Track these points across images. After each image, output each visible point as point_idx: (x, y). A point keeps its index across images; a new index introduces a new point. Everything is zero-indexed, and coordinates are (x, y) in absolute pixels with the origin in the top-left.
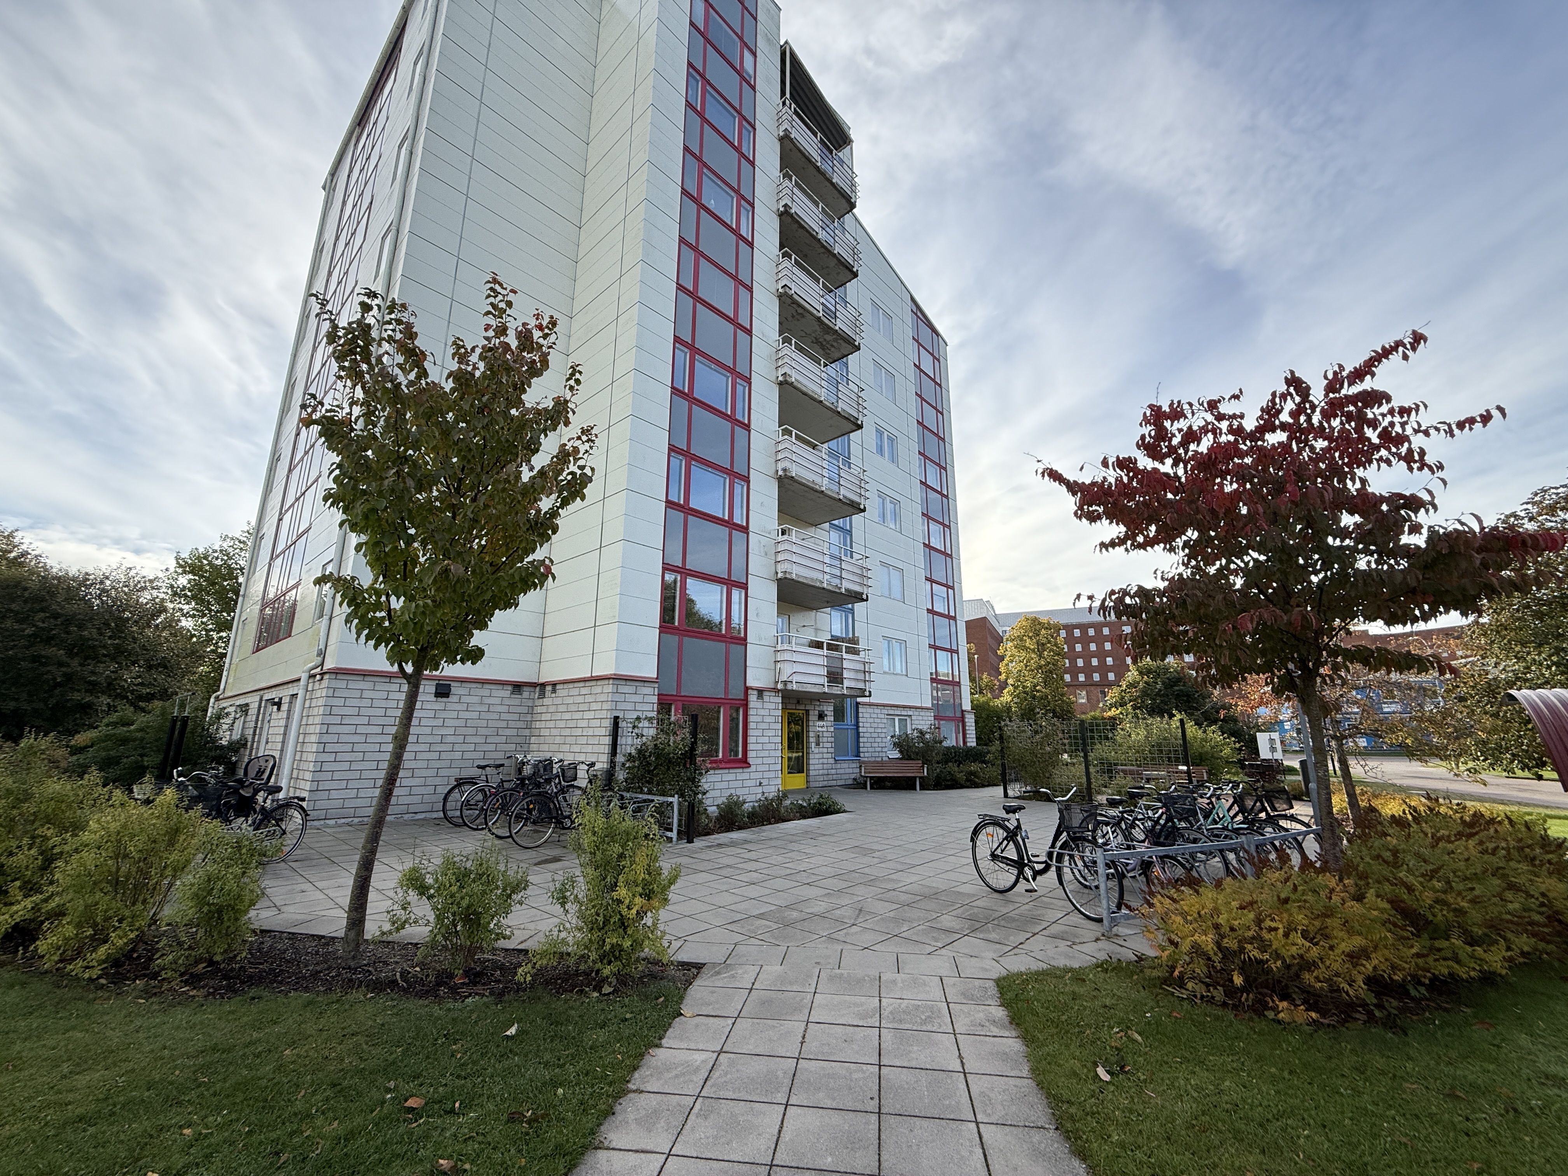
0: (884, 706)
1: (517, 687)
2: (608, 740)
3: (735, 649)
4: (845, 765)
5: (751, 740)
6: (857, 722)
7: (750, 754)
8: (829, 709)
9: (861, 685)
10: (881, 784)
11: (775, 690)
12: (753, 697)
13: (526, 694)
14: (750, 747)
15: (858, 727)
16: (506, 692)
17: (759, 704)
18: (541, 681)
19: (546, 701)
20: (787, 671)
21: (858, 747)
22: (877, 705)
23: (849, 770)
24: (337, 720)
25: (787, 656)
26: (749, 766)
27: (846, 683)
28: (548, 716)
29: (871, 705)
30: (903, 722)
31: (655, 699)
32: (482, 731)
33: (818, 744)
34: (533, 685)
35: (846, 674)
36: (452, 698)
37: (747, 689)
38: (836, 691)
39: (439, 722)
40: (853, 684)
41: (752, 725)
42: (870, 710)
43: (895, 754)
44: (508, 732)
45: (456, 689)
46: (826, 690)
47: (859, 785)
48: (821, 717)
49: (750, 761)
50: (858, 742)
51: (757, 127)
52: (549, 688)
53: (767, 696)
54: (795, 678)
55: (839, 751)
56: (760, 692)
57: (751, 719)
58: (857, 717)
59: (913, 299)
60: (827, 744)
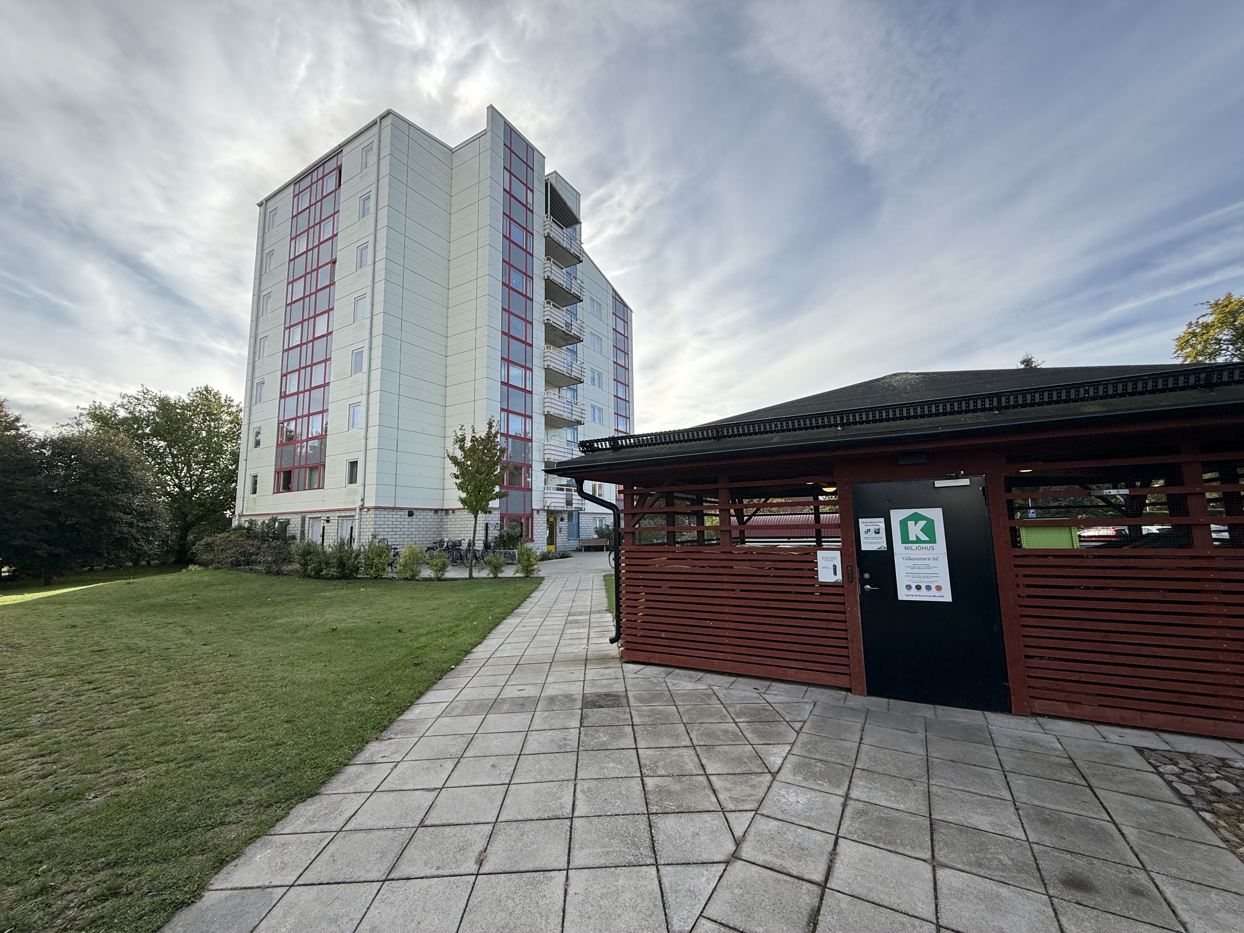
0: (592, 513)
1: (436, 511)
2: (484, 532)
3: (528, 493)
4: (573, 542)
5: (534, 531)
6: (579, 521)
7: (534, 536)
8: (565, 516)
9: (580, 506)
10: (588, 549)
11: (544, 510)
12: (535, 513)
13: (439, 514)
14: (534, 533)
15: (579, 524)
16: (432, 513)
17: (537, 516)
18: (445, 508)
19: (449, 517)
20: (549, 501)
21: (579, 533)
22: (588, 513)
23: (575, 544)
24: (378, 526)
25: (549, 495)
26: (533, 541)
27: (574, 505)
28: (452, 523)
29: (585, 513)
30: (601, 521)
31: (499, 516)
32: (425, 529)
33: (560, 532)
34: (442, 510)
35: (574, 502)
36: (414, 516)
37: (532, 510)
38: (569, 509)
39: (410, 526)
40: (577, 506)
41: (535, 525)
42: (585, 516)
43: (596, 536)
44: (434, 530)
45: (416, 513)
46: (565, 509)
47: (579, 550)
48: (562, 520)
49: (534, 539)
50: (579, 531)
51: (534, 234)
52: (450, 512)
53: (540, 513)
54: (553, 505)
55: (570, 535)
56: (538, 511)
57: (534, 522)
58: (579, 519)
59: (613, 289)
60: (565, 532)
